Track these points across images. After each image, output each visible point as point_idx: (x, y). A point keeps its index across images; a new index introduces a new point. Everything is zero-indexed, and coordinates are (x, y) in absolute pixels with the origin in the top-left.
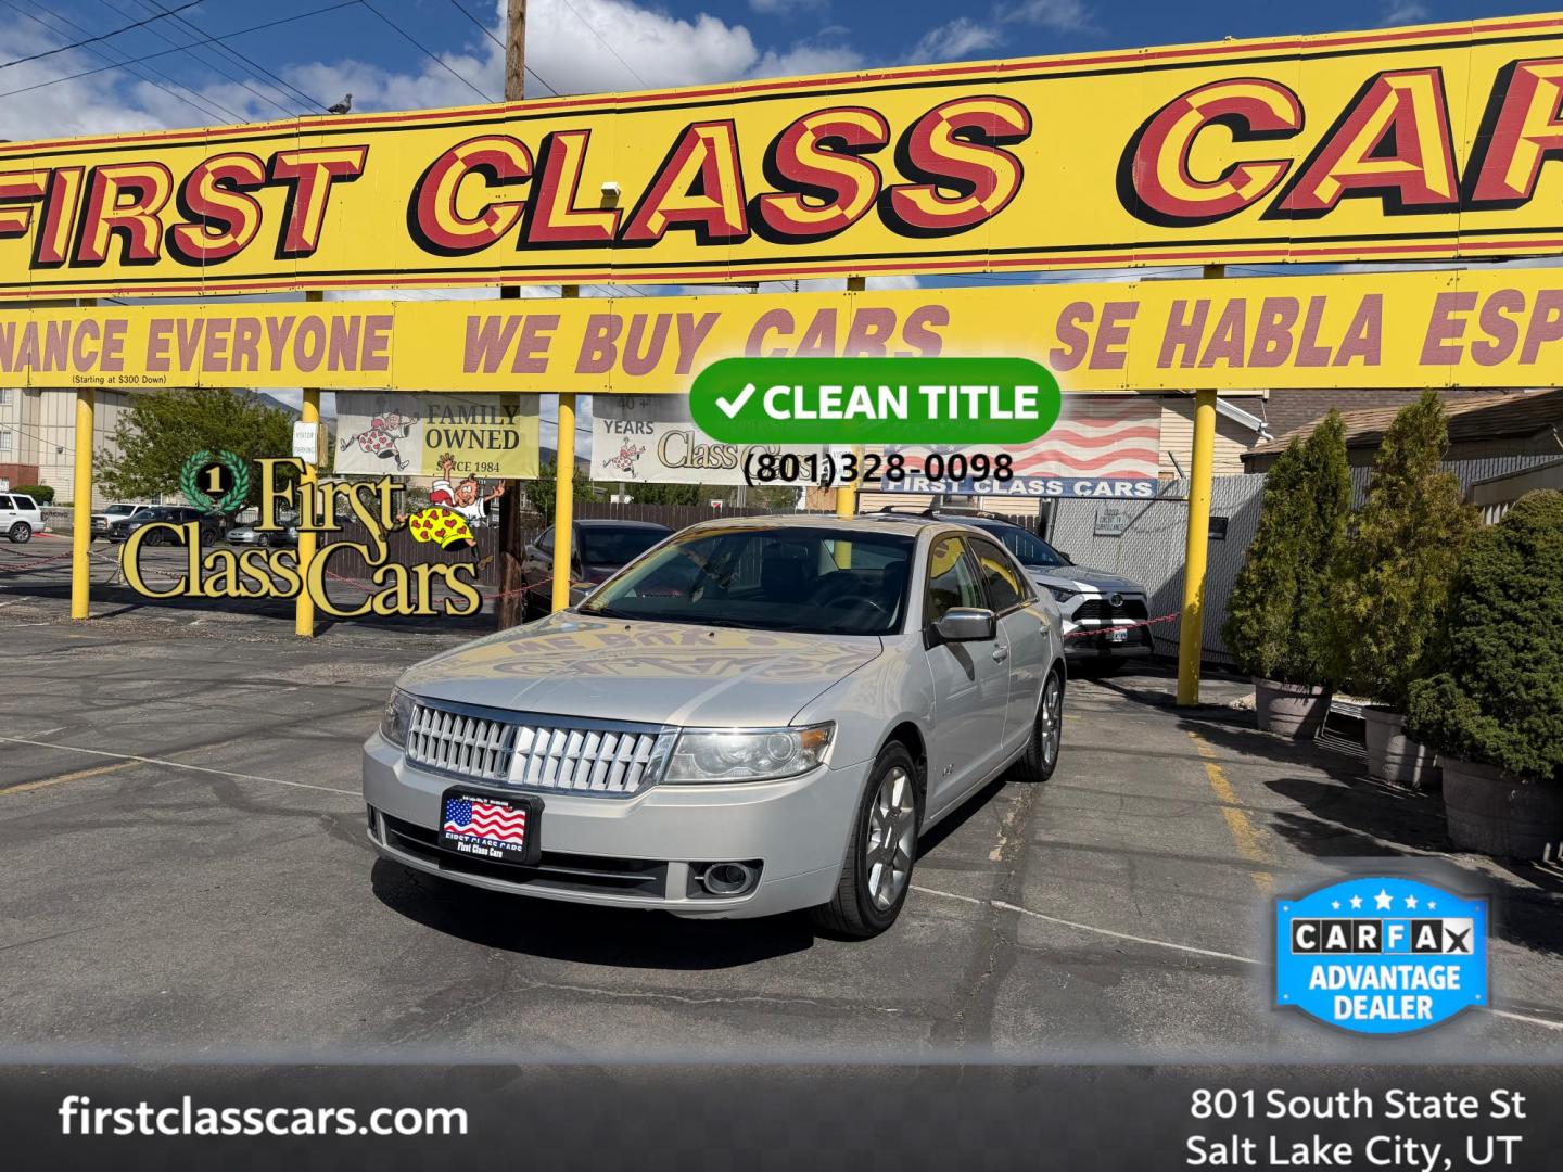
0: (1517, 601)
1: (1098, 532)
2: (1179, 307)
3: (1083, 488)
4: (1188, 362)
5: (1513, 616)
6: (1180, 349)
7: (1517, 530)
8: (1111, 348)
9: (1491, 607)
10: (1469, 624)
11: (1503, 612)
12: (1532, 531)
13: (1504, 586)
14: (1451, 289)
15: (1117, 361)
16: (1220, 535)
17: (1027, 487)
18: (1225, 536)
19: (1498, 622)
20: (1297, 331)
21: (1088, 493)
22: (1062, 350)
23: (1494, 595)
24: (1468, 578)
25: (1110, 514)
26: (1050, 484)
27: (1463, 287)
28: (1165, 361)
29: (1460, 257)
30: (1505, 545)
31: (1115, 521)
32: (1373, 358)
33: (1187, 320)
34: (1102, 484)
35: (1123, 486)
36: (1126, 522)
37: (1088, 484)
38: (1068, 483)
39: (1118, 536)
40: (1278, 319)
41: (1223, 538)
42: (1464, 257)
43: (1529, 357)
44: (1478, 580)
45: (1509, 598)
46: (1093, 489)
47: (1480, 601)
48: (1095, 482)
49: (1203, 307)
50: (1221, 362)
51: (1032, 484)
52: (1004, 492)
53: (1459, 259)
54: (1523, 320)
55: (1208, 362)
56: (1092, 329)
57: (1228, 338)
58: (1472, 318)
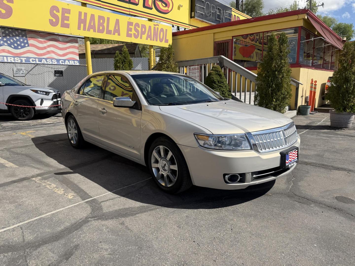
0: (220, 84)
1: (15, 75)
2: (80, 13)
3: (62, 62)
4: (84, 29)
5: (220, 86)
6: (82, 25)
7: (217, 72)
8: (66, 22)
9: (217, 85)
10: (215, 88)
11: (219, 85)
12: (220, 72)
13: (218, 81)
14: (129, 21)
15: (67, 26)
16: (61, 75)
17: (47, 62)
18: (63, 75)
19: (219, 87)
20: (105, 25)
21: (63, 64)
22: (52, 20)
23: (217, 83)
24: (214, 80)
25: (19, 70)
26: (53, 61)
27: (131, 21)
28: (79, 28)
29: (130, 14)
30: (216, 74)
31: (21, 72)
32: (119, 35)
33: (83, 18)
34: (67, 61)
35: (72, 62)
36: (26, 72)
37: (63, 61)
38: (58, 60)
39: (24, 76)
40: (101, 21)
41: (62, 76)
42: (131, 14)
43: (141, 38)
44: (215, 80)
45: (219, 83)
46: (65, 62)
47: (216, 84)
48: (65, 60)
49: (86, 14)
50: (92, 30)
51: (48, 60)
52: (40, 63)
53: (130, 15)
54: (139, 29)
55: (89, 30)
56: (60, 15)
57: (92, 24)
58: (133, 27)
